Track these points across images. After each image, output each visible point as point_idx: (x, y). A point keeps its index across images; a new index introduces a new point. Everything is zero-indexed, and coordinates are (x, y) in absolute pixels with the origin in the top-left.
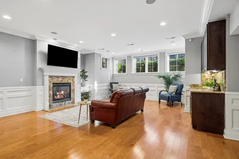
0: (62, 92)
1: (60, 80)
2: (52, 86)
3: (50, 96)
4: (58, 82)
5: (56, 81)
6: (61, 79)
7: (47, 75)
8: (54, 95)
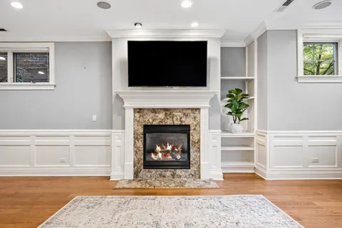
0: (169, 148)
1: (160, 118)
2: (141, 130)
3: (136, 152)
4: (155, 123)
5: (150, 119)
6: (161, 116)
7: (129, 108)
8: (148, 151)
